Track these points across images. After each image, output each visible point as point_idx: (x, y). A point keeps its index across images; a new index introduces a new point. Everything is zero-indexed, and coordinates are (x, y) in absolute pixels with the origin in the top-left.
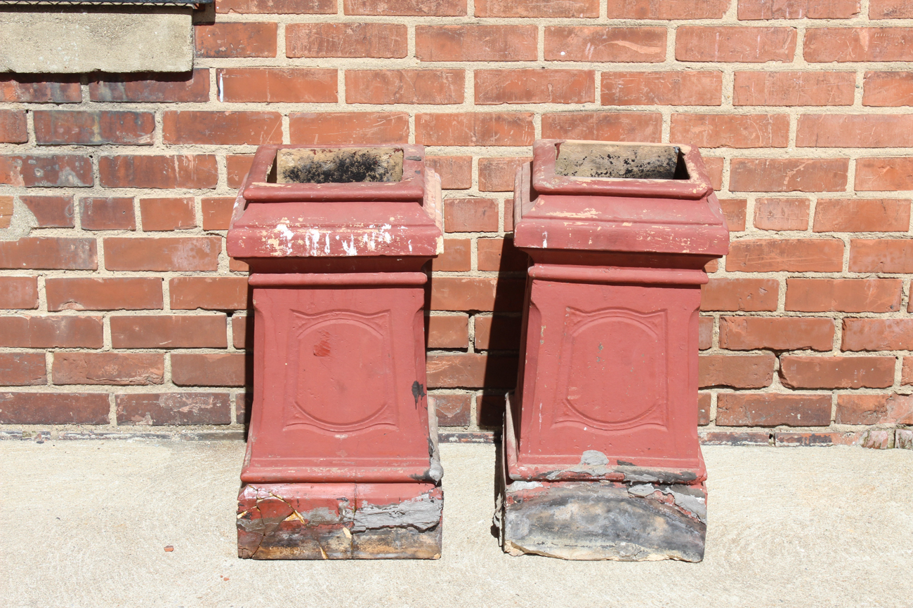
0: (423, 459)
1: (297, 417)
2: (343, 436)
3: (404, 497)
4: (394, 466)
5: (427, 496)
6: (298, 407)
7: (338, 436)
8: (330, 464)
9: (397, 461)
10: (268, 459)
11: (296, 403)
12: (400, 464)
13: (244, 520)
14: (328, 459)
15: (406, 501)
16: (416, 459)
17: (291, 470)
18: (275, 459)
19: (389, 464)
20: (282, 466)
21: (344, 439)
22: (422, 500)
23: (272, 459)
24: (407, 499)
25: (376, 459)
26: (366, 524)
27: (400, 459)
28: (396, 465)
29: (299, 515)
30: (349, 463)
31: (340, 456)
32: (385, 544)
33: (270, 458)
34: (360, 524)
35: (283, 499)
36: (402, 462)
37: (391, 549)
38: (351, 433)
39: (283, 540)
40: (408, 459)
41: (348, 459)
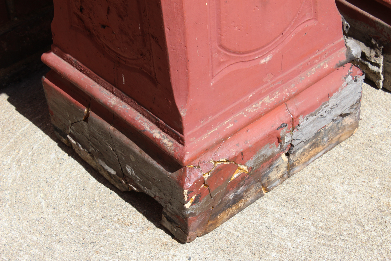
0: (339, 41)
1: (223, 62)
2: (268, 58)
3: (332, 91)
4: (316, 63)
5: (350, 78)
6: (223, 51)
7: (263, 61)
8: (260, 96)
9: (316, 58)
10: (201, 126)
11: (221, 46)
12: (319, 58)
13: (193, 206)
14: (257, 91)
15: (334, 95)
16: (333, 45)
17: (228, 124)
18: (207, 122)
19: (311, 64)
20: (215, 126)
21: (270, 61)
22: (347, 84)
23: (205, 123)
24: (334, 92)
25: (299, 65)
26: (303, 139)
27: (320, 53)
28: (317, 61)
29: (242, 167)
30: (277, 84)
31: (267, 82)
32: (315, 147)
33: (203, 123)
34: (297, 142)
35: (227, 161)
36: (321, 55)
37: (321, 148)
38: (274, 51)
39: (230, 200)
40: (326, 48)
41: (274, 80)
